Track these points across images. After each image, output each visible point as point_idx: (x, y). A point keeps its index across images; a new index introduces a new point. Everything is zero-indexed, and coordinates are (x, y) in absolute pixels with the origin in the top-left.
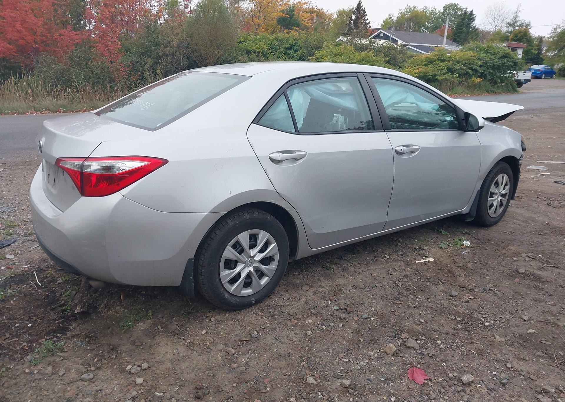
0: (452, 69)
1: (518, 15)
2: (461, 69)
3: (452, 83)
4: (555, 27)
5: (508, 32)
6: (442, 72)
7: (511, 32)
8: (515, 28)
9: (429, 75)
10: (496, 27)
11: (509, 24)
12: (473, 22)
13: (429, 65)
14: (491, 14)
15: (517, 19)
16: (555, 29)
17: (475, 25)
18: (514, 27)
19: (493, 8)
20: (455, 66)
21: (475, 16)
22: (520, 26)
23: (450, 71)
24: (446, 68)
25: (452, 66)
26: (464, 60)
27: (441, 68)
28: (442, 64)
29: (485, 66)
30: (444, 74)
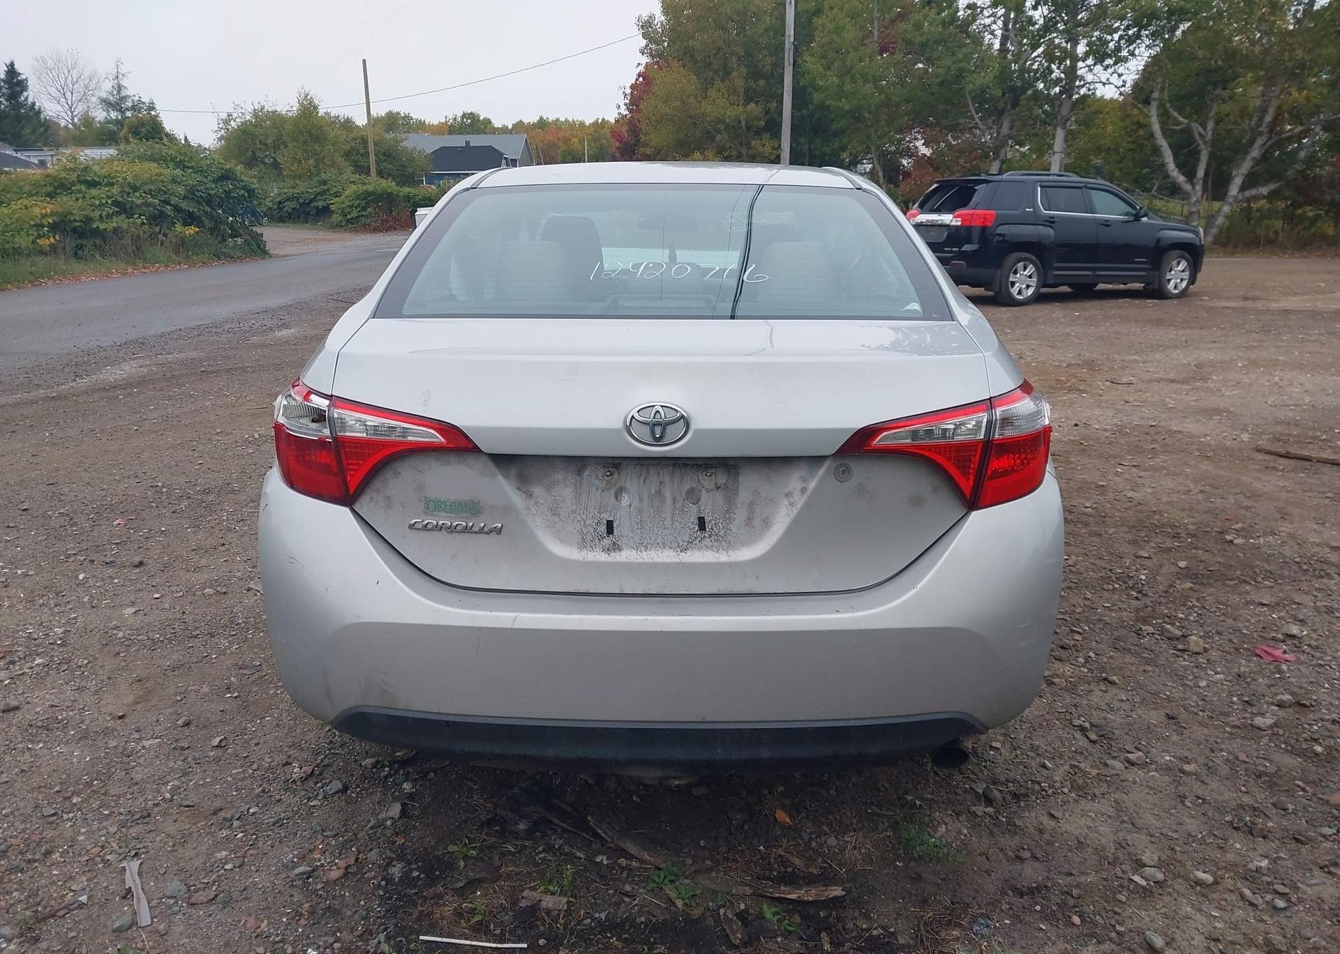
0: (126, 204)
1: (124, 83)
2: (147, 204)
3: (136, 240)
4: (224, 116)
5: (108, 122)
6: (104, 213)
7: (117, 122)
8: (123, 113)
9: (75, 220)
10: (71, 108)
11: (106, 103)
12: (25, 94)
13: (59, 194)
14: (51, 75)
15: (123, 94)
16: (226, 122)
17: (30, 100)
18: (121, 111)
19: (50, 62)
20: (128, 197)
21: (24, 77)
22: (133, 108)
23: (123, 209)
24: (109, 201)
25: (122, 197)
26: (144, 183)
27: (97, 202)
28: (94, 192)
29: (193, 198)
30: (109, 216)
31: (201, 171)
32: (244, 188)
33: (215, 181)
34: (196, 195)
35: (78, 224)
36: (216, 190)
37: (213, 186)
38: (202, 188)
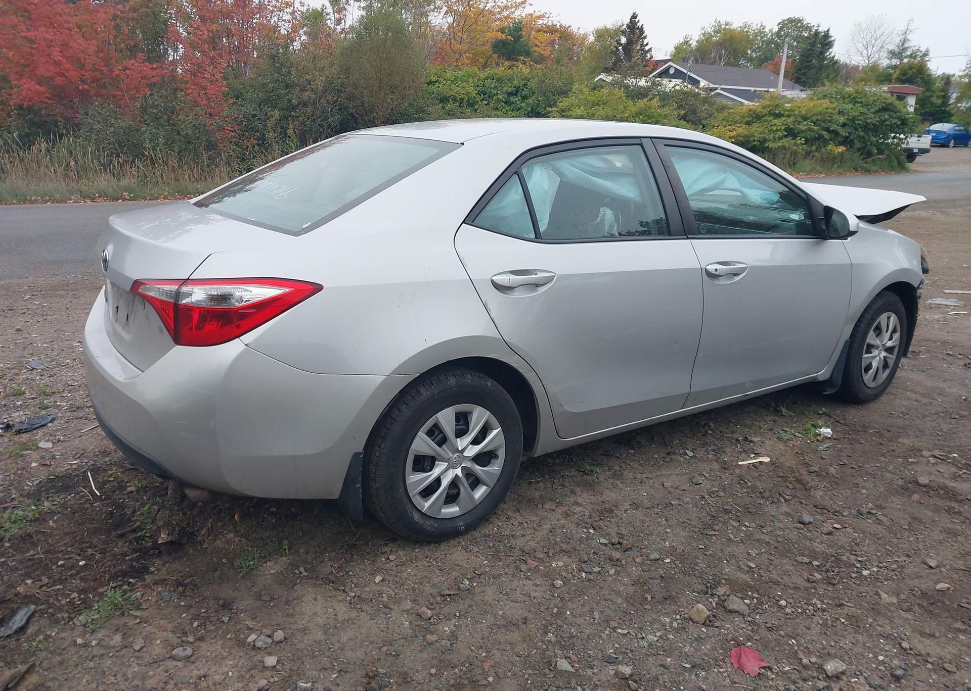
0: (795, 129)
1: (909, 37)
2: (810, 130)
3: (794, 154)
5: (890, 67)
6: (777, 136)
7: (895, 67)
8: (902, 60)
9: (755, 139)
10: (869, 58)
11: (893, 54)
12: (830, 50)
13: (755, 122)
14: (862, 35)
15: (906, 45)
17: (832, 54)
19: (864, 26)
20: (799, 124)
21: (833, 39)
22: (911, 56)
23: (791, 133)
24: (783, 128)
25: (794, 125)
26: (815, 115)
27: (775, 128)
28: (777, 121)
29: (852, 126)
30: (780, 138)
31: (868, 105)
32: (899, 118)
33: (875, 113)
34: (855, 124)
35: (755, 143)
36: (873, 119)
37: (872, 116)
38: (862, 118)
